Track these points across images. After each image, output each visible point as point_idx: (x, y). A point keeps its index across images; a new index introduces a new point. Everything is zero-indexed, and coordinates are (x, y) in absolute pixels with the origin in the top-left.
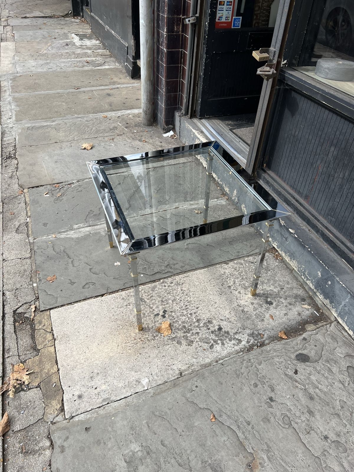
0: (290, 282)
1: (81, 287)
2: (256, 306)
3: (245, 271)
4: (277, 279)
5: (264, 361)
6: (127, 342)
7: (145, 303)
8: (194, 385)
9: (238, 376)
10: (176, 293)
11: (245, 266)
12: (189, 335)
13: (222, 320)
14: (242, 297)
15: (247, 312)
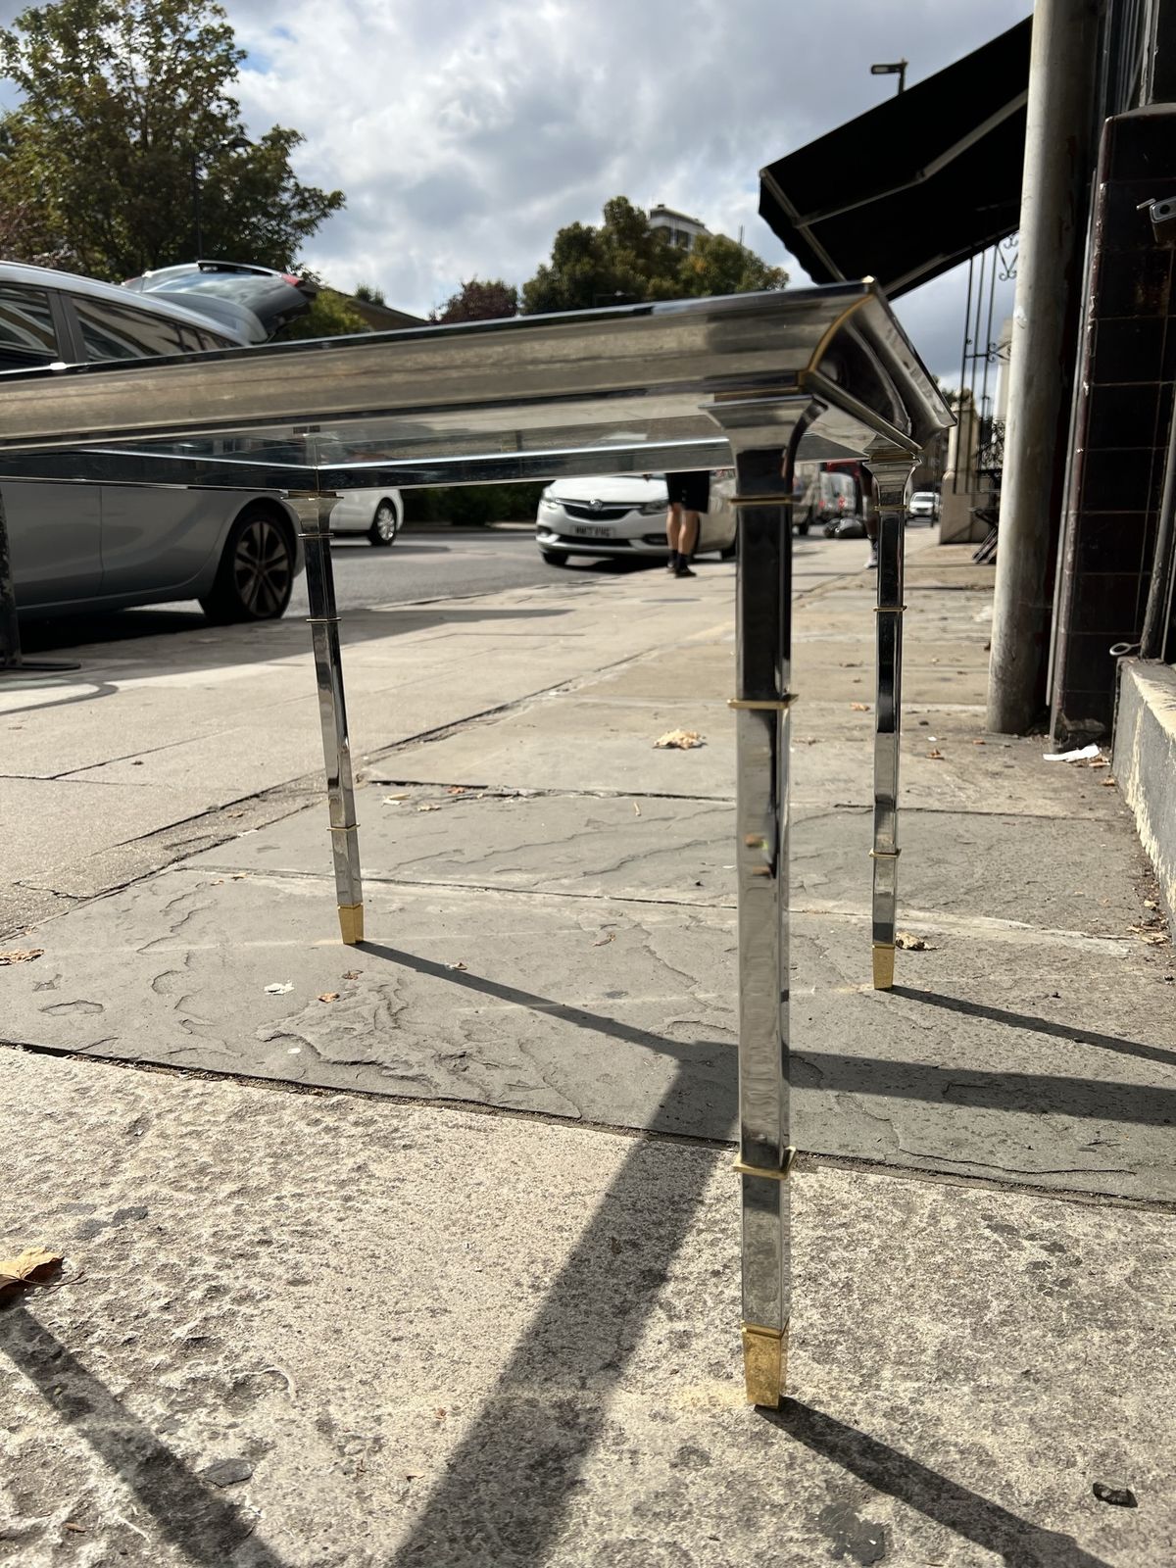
10: (316, 1170)
12: (26, 1384)
13: (325, 1426)
14: (661, 1374)
15: (575, 1484)
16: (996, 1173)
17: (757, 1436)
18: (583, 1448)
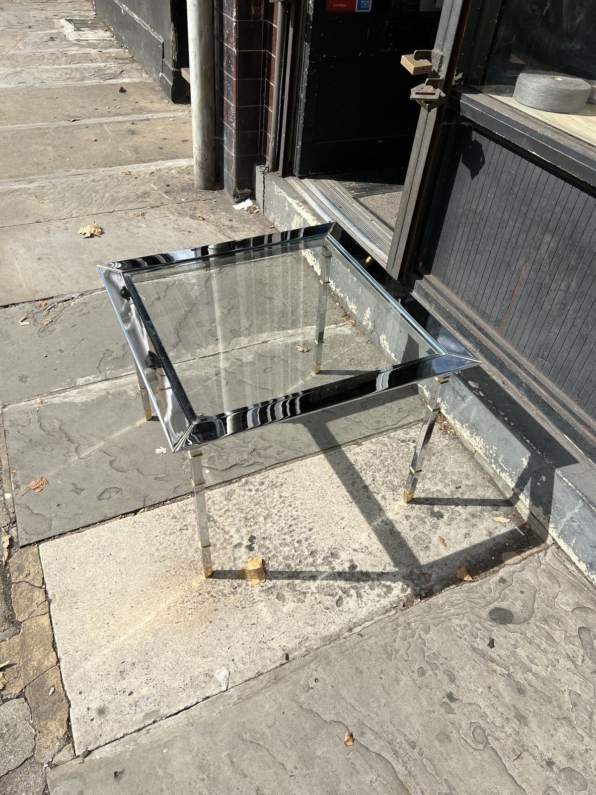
0: (472, 474)
1: (95, 497)
2: (415, 521)
3: (391, 457)
4: (447, 469)
5: (434, 625)
6: (186, 600)
7: (215, 523)
8: (311, 677)
9: (389, 656)
10: (271, 502)
11: (390, 447)
12: (297, 582)
13: (355, 550)
14: (388, 506)
15: (399, 533)
16: (391, 427)
17: (412, 508)
18: (393, 526)
